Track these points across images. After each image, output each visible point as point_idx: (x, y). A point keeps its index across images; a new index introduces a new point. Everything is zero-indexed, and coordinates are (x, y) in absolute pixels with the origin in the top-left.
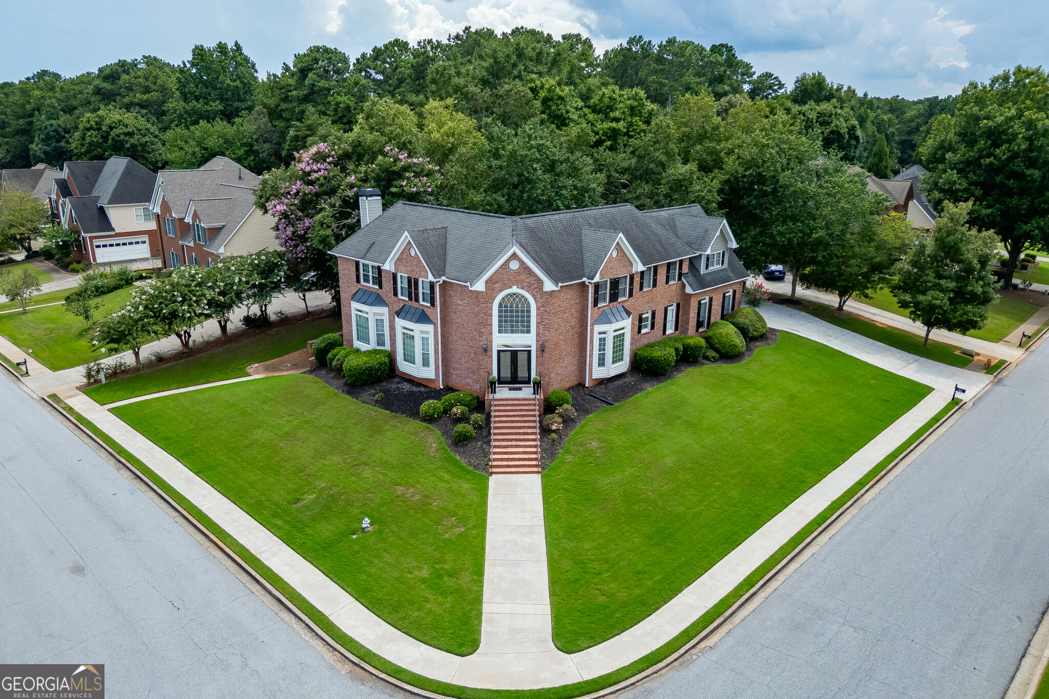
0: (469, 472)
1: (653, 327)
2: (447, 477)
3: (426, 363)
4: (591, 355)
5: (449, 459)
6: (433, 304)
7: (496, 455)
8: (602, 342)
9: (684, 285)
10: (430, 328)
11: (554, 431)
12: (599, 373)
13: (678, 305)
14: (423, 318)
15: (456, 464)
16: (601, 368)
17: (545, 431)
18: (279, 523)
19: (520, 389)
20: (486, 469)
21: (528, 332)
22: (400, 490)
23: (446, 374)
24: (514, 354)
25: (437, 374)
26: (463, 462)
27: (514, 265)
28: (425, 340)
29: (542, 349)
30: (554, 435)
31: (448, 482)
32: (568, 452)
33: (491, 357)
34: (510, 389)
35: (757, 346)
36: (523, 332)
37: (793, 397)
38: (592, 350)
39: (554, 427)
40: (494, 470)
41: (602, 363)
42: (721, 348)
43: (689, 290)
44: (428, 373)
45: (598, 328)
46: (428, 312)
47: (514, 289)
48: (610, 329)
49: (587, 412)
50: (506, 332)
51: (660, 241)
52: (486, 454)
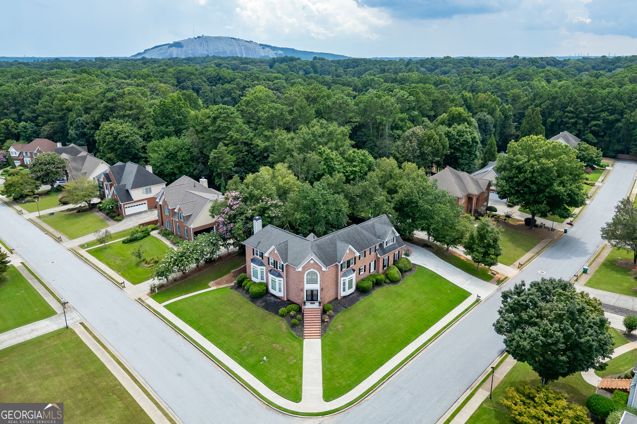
0: (297, 338)
1: (365, 271)
2: (290, 340)
3: (280, 291)
4: (340, 288)
5: (290, 333)
6: (283, 271)
7: (306, 331)
8: (344, 283)
9: (377, 254)
10: (282, 279)
11: (326, 322)
12: (343, 294)
13: (375, 261)
14: (279, 276)
15: (292, 335)
16: (344, 292)
17: (323, 321)
18: (237, 357)
19: (314, 303)
20: (301, 336)
21: (317, 283)
22: (274, 345)
23: (287, 295)
24: (312, 291)
25: (284, 295)
26: (295, 334)
27: (312, 262)
28: (280, 284)
29: (322, 289)
30: (326, 323)
31: (290, 342)
32: (330, 330)
33: (304, 292)
34: (311, 303)
35: (406, 275)
36: (315, 283)
37: (415, 301)
38: (340, 286)
39: (326, 320)
40: (305, 337)
41: (344, 290)
42: (391, 279)
43: (379, 256)
44: (281, 295)
45: (342, 279)
46: (281, 273)
47: (312, 270)
48: (347, 279)
49: (338, 312)
50: (309, 283)
51: (367, 239)
52: (303, 331)
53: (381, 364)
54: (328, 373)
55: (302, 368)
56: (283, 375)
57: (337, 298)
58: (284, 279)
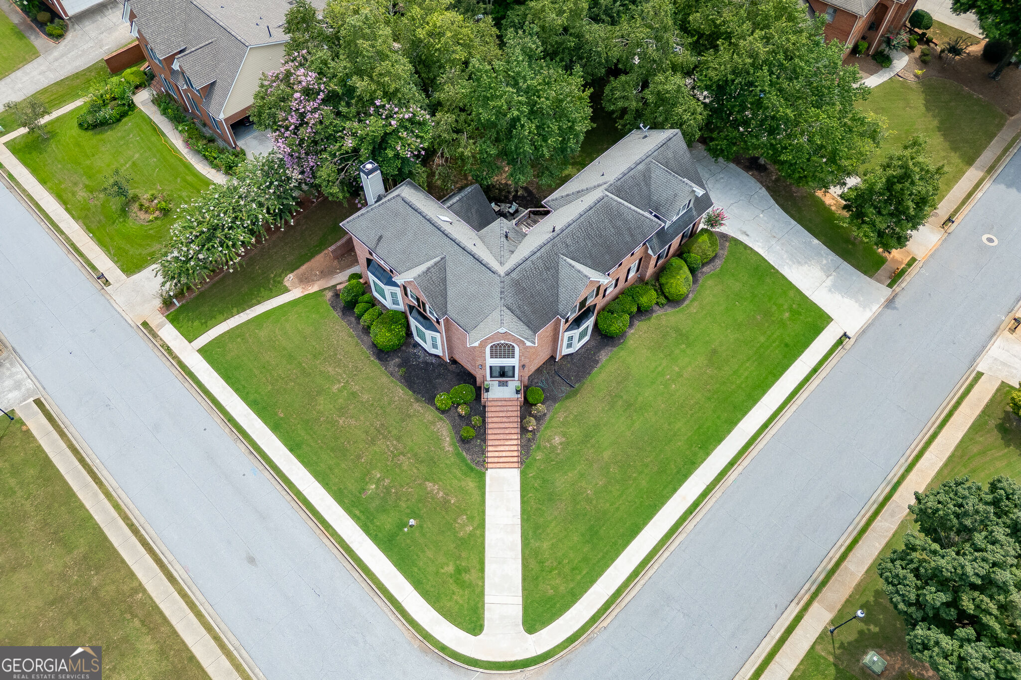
0: (472, 469)
1: (616, 286)
2: (459, 474)
3: (435, 346)
4: (562, 345)
5: (458, 455)
7: (492, 452)
8: (570, 339)
9: (647, 248)
10: (438, 336)
12: (566, 351)
13: (640, 260)
15: (463, 460)
17: (524, 430)
18: (357, 512)
19: (506, 383)
22: (429, 485)
23: (450, 348)
24: (504, 367)
25: (444, 352)
26: (468, 457)
28: (434, 339)
29: (523, 366)
30: (529, 435)
31: (459, 480)
32: (539, 448)
33: (486, 366)
34: (501, 383)
36: (509, 358)
39: (530, 429)
40: (489, 466)
41: (569, 347)
43: (650, 252)
44: (439, 352)
45: (567, 335)
48: (577, 332)
49: (554, 403)
50: (496, 358)
52: (483, 452)
53: (634, 532)
54: (533, 564)
55: (484, 548)
56: (448, 565)
57: (553, 358)
58: (442, 337)
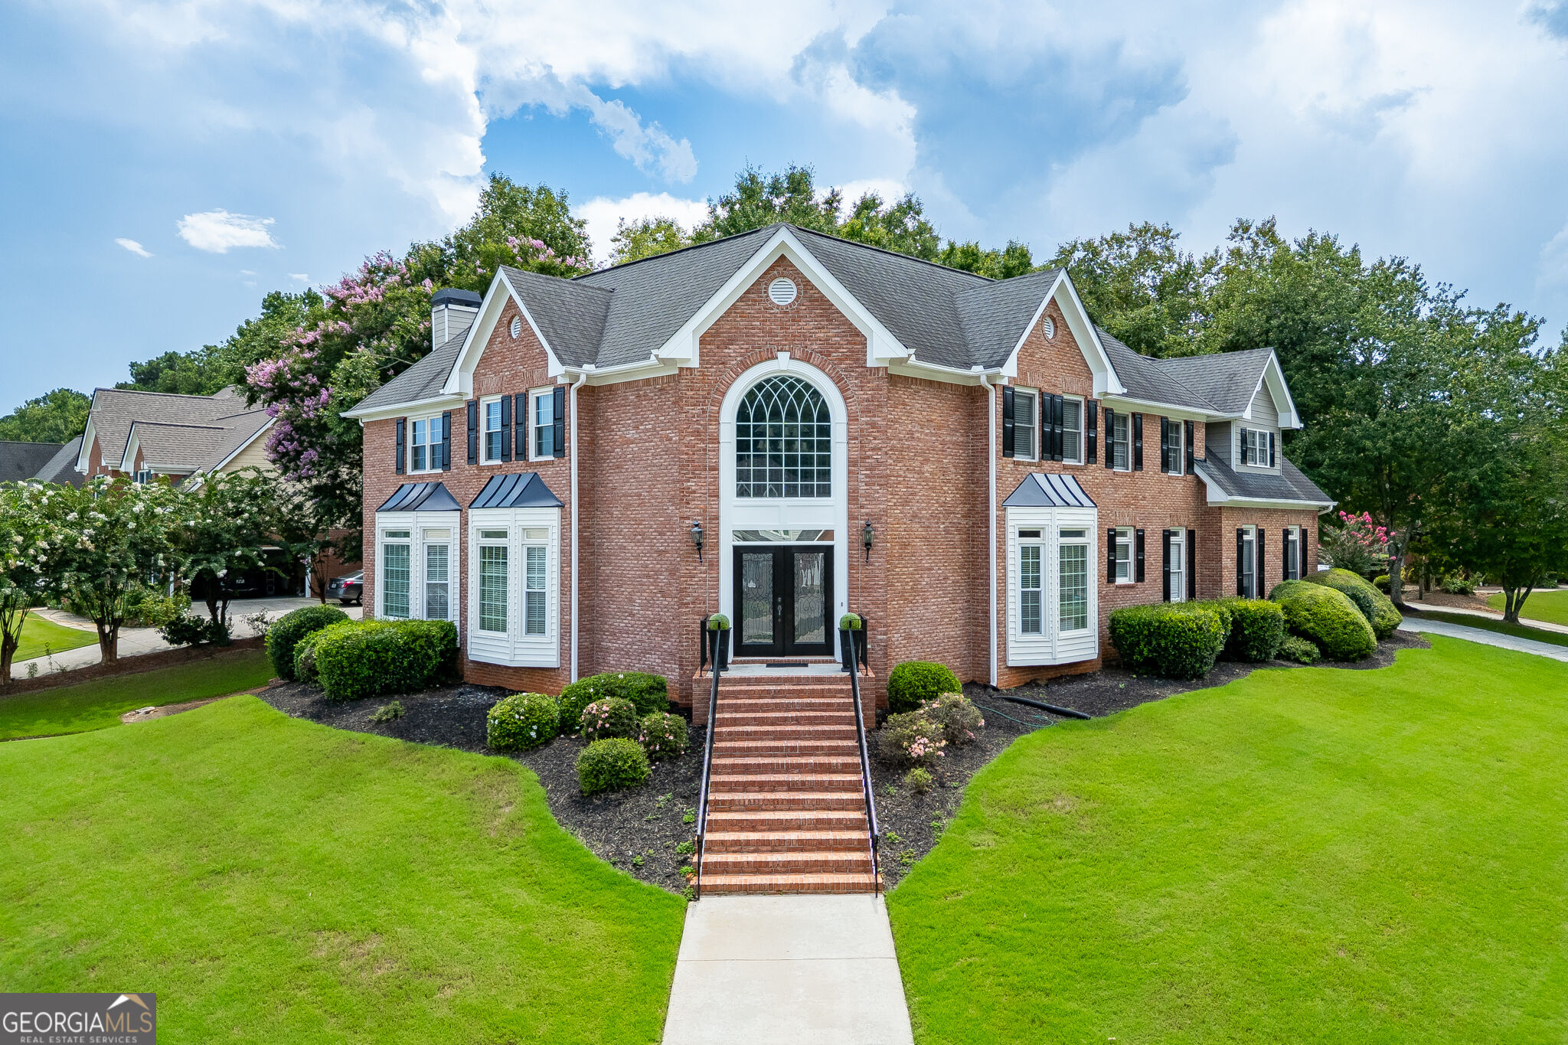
1: (1140, 575)
3: (535, 624)
4: (1002, 593)
6: (559, 450)
8: (1031, 556)
9: (1201, 486)
10: (547, 518)
11: (919, 762)
12: (1026, 651)
13: (1191, 535)
14: (536, 492)
16: (1032, 636)
19: (805, 665)
21: (825, 491)
25: (565, 653)
27: (783, 293)
29: (865, 544)
30: (919, 772)
34: (769, 665)
36: (807, 492)
38: (1003, 580)
39: (917, 750)
40: (706, 880)
41: (1032, 622)
45: (1019, 517)
46: (547, 476)
47: (784, 364)
48: (1052, 520)
49: (1013, 730)
50: (759, 492)
52: (683, 829)
58: (565, 518)
